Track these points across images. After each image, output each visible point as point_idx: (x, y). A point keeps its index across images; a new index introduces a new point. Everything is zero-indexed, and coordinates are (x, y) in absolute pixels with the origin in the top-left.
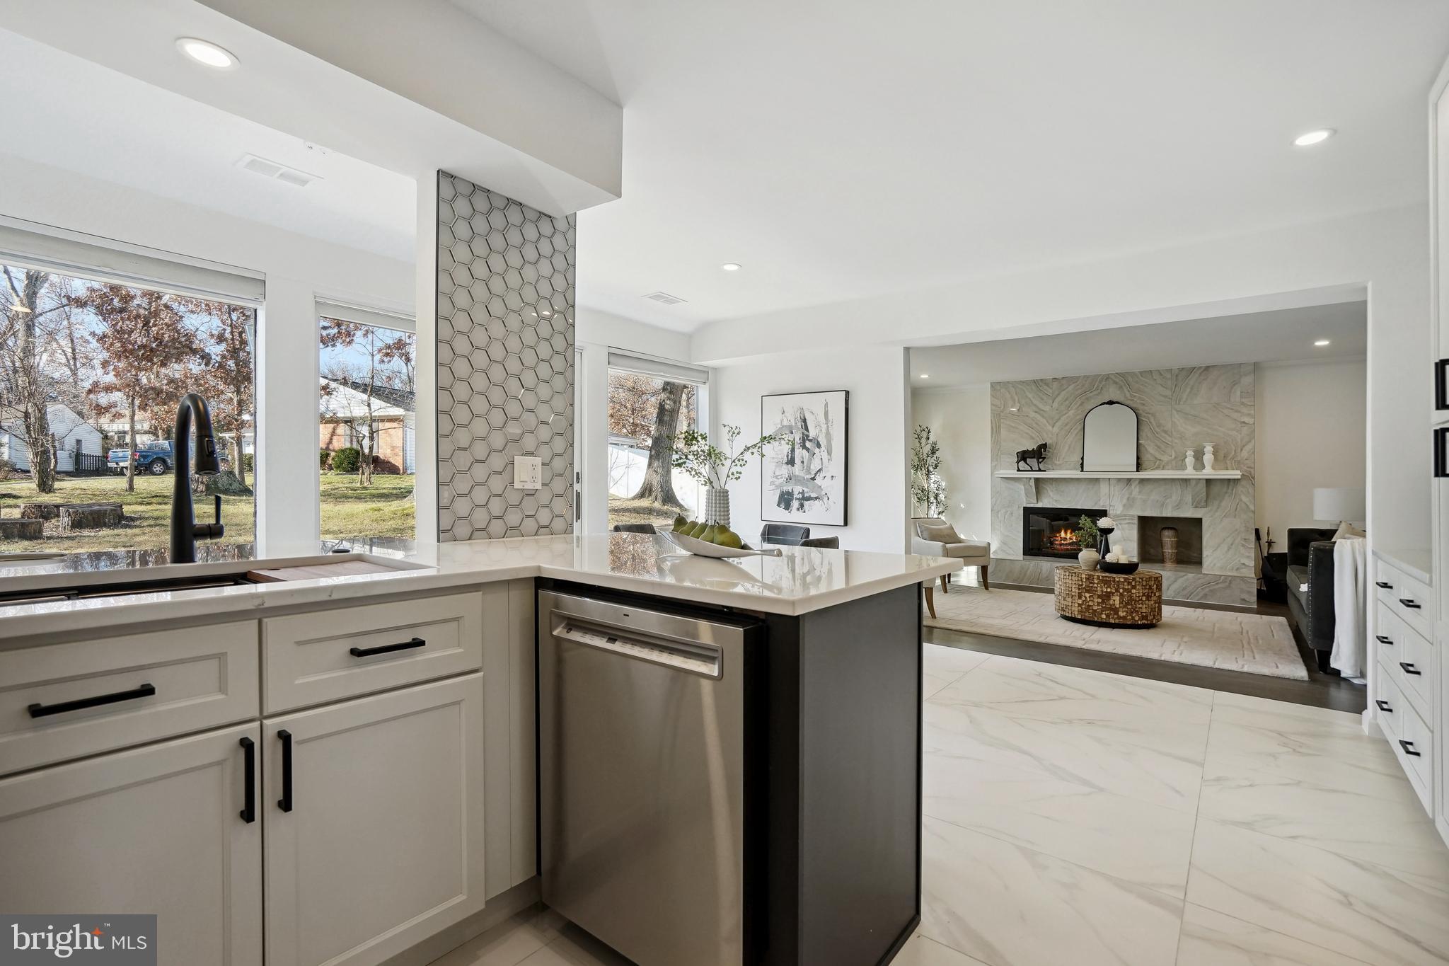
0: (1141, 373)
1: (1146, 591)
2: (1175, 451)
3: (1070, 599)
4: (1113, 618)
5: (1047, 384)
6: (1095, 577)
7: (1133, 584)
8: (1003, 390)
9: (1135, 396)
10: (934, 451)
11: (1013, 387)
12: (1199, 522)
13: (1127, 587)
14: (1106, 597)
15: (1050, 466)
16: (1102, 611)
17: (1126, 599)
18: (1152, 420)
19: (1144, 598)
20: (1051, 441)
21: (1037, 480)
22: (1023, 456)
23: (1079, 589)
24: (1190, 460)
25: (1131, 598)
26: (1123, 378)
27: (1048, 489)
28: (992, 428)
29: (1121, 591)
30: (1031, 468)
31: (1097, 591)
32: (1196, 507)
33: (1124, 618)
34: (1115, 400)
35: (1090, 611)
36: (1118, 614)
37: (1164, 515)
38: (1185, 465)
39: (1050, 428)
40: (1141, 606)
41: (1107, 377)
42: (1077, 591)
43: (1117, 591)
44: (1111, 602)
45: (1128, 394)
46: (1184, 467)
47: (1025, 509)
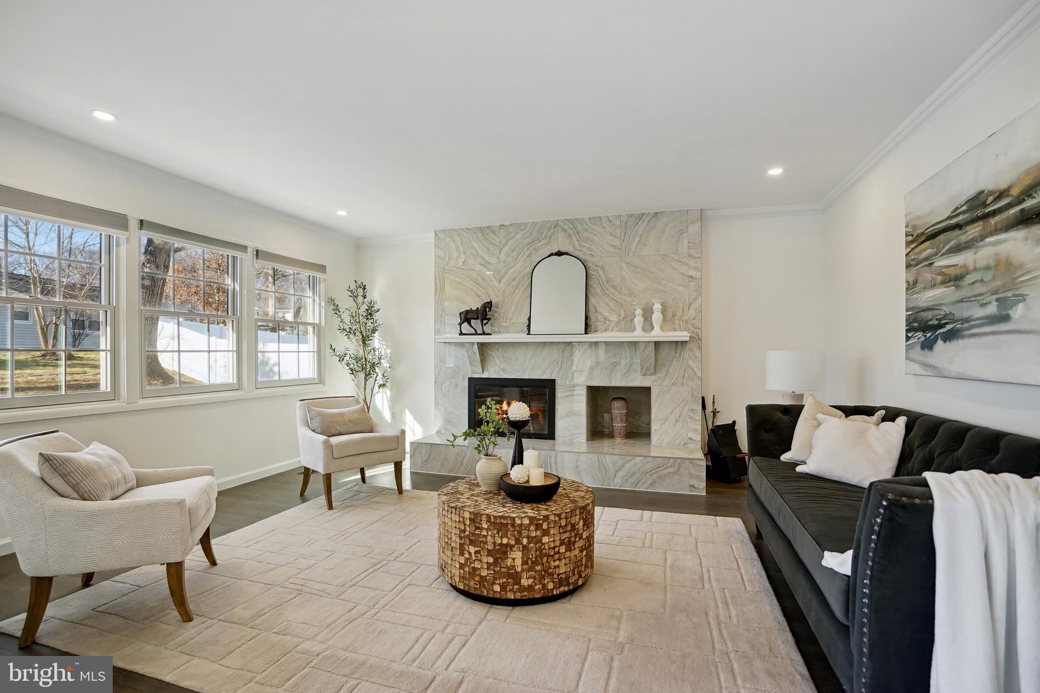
0: (590, 219)
1: (567, 535)
2: (625, 311)
3: (449, 553)
4: (511, 590)
5: (494, 232)
6: (484, 518)
7: (545, 526)
8: (447, 239)
9: (584, 247)
10: (370, 314)
11: (458, 235)
12: (648, 390)
13: (533, 534)
14: (501, 552)
15: (496, 329)
16: (495, 579)
17: (532, 555)
18: (601, 273)
19: (563, 549)
20: (497, 299)
21: (482, 346)
22: (467, 317)
23: (461, 538)
24: (639, 320)
25: (541, 553)
26: (572, 226)
27: (494, 355)
28: (436, 284)
29: (525, 541)
30: (476, 330)
31: (486, 543)
32: (645, 375)
33: (530, 588)
34: (563, 250)
35: (477, 578)
36: (519, 583)
37: (613, 384)
38: (634, 326)
39: (496, 283)
40: (557, 563)
41: (556, 225)
42: (458, 540)
43: (518, 541)
44: (509, 562)
45: (577, 244)
46: (632, 329)
47: (471, 380)
